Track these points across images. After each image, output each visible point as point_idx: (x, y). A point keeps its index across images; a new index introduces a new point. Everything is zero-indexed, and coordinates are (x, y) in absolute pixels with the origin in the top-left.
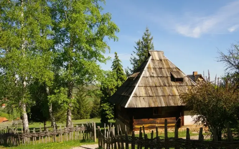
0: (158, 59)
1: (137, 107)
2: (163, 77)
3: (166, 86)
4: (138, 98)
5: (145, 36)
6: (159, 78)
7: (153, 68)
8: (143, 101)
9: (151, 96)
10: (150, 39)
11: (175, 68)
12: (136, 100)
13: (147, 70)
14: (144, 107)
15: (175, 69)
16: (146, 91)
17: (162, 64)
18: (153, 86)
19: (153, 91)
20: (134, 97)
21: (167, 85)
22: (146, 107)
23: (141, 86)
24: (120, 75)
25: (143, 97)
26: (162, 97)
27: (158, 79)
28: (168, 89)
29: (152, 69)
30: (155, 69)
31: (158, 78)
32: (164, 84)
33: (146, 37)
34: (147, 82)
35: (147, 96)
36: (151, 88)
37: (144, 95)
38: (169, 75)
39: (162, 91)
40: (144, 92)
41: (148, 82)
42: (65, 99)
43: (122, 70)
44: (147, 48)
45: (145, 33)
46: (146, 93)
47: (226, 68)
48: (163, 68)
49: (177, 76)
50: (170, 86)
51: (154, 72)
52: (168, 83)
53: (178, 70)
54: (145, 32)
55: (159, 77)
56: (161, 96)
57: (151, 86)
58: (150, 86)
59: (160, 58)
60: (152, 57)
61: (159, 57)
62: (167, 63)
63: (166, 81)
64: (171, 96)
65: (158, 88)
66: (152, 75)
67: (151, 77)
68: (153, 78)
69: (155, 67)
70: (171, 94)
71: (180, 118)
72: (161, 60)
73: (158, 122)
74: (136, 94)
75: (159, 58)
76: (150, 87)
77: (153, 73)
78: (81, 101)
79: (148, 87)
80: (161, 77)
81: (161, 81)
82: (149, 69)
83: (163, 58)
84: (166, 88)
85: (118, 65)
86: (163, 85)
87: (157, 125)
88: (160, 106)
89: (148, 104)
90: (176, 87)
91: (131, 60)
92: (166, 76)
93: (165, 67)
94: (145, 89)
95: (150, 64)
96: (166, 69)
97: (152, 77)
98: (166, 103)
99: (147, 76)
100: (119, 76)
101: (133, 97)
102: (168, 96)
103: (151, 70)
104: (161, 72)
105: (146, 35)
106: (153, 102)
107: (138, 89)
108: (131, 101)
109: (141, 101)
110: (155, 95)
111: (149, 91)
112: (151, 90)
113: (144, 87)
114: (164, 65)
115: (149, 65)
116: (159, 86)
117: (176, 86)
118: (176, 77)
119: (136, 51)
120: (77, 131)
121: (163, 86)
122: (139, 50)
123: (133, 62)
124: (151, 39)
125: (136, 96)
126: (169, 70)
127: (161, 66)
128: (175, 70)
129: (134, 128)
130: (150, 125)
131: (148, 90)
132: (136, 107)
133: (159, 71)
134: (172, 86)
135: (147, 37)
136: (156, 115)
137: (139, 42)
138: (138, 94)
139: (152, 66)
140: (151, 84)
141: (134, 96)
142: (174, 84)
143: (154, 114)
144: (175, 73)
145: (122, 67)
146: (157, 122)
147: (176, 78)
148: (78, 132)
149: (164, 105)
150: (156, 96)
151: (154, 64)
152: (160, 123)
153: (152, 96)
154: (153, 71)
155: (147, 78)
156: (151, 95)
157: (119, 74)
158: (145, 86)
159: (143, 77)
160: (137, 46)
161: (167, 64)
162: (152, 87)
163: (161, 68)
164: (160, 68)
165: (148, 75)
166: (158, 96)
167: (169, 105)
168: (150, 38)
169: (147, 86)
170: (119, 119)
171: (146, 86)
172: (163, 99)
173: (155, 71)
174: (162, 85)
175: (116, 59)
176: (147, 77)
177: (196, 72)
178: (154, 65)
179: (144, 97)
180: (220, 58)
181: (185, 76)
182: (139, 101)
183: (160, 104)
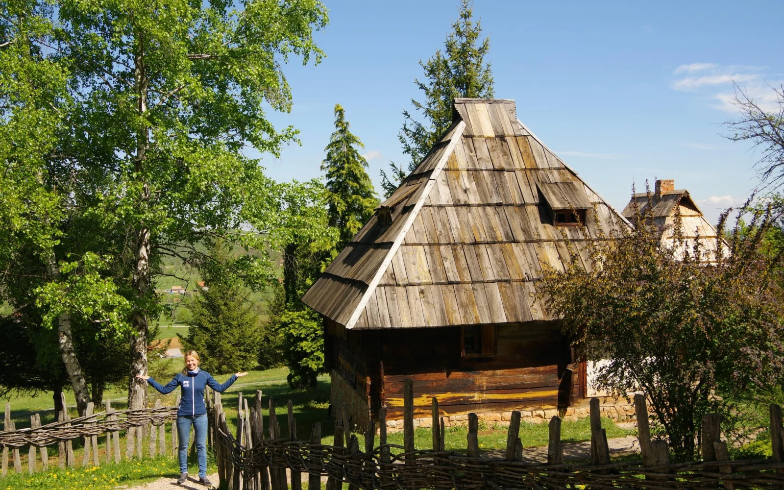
0: (492, 135)
1: (396, 326)
2: (508, 205)
3: (515, 241)
4: (401, 290)
5: (456, 38)
6: (489, 210)
7: (468, 170)
8: (418, 304)
9: (452, 283)
10: (476, 48)
11: (558, 169)
12: (393, 299)
13: (444, 178)
14: (423, 325)
15: (555, 172)
16: (434, 263)
17: (507, 153)
18: (463, 244)
19: (463, 262)
20: (385, 285)
21: (521, 237)
22: (431, 325)
23: (415, 244)
24: (357, 199)
25: (419, 284)
26: (495, 286)
27: (487, 215)
28: (524, 253)
29: (465, 173)
30: (474, 173)
31: (484, 210)
32: (507, 236)
33: (459, 42)
34: (439, 226)
35: (438, 284)
36: (454, 250)
37: (426, 278)
38: (530, 198)
39: (498, 260)
40: (426, 269)
41: (444, 225)
42: (109, 296)
43: (366, 177)
44: (467, 89)
45: (456, 26)
46: (433, 271)
47: (767, 165)
48: (508, 171)
49: (561, 203)
50: (533, 242)
51: (472, 186)
52: (525, 231)
53: (569, 176)
54: (457, 19)
55: (489, 205)
56: (494, 282)
57: (455, 244)
58: (450, 244)
59: (499, 130)
60: (468, 125)
61: (496, 123)
62: (525, 151)
63: (516, 224)
64: (533, 280)
65: (482, 248)
66: (462, 198)
67: (457, 205)
68: (464, 208)
69: (478, 167)
70: (533, 272)
71: (570, 368)
72: (502, 138)
73: (481, 386)
74: (393, 276)
75: (496, 131)
76: (453, 245)
77: (465, 191)
78: (221, 302)
79: (442, 248)
80: (499, 205)
81: (495, 221)
82: (453, 175)
83: (509, 131)
84: (516, 249)
85: (348, 159)
86: (505, 240)
87: (477, 396)
88: (486, 320)
89: (438, 314)
90: (557, 247)
91: (404, 136)
92: (518, 202)
93: (518, 164)
94: (432, 254)
95: (457, 154)
96: (520, 174)
97: (462, 206)
98: (510, 308)
99: (443, 202)
100: (353, 203)
101: (379, 286)
102: (524, 281)
103: (458, 178)
104: (500, 186)
105: (459, 33)
106: (462, 305)
107: (403, 254)
108: (370, 301)
109: (412, 301)
110: (467, 278)
111: (447, 264)
112: (456, 258)
113: (427, 248)
114: (515, 158)
115: (453, 158)
116: (488, 243)
117: (557, 244)
118: (556, 204)
119: (424, 99)
120: (157, 421)
121: (502, 242)
122: (435, 94)
123: (413, 146)
124: (482, 50)
125: (392, 282)
126: (533, 179)
127: (500, 162)
128: (556, 177)
129: (385, 410)
130: (449, 395)
131: (443, 259)
132: (389, 326)
133: (492, 184)
134: (539, 241)
135: (464, 40)
136: (475, 355)
137: (438, 63)
138: (401, 277)
139: (462, 163)
140: (455, 235)
141: (383, 282)
142: (548, 234)
143: (463, 354)
144: (555, 189)
145: (366, 164)
146: (477, 384)
147: (557, 211)
148: (163, 428)
149: (502, 318)
150: (473, 282)
151: (473, 154)
152: (489, 390)
153: (458, 283)
154: (466, 181)
155: (442, 211)
156: (453, 280)
157: (354, 193)
158: (429, 245)
159: (425, 206)
160: (427, 81)
161: (526, 153)
162: (459, 247)
163: (502, 170)
164: (494, 170)
165: (445, 197)
166: (483, 282)
167: (525, 316)
168: (477, 44)
169: (439, 244)
170: (340, 373)
171: (434, 244)
172: (502, 293)
173: (474, 184)
174: (501, 235)
175: (342, 131)
176: (440, 207)
177: (670, 183)
178: (471, 157)
179: (423, 287)
180: (742, 125)
181: (597, 200)
182: (404, 303)
183: (486, 312)
